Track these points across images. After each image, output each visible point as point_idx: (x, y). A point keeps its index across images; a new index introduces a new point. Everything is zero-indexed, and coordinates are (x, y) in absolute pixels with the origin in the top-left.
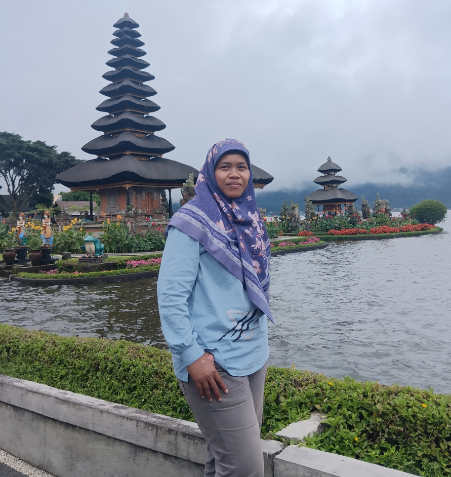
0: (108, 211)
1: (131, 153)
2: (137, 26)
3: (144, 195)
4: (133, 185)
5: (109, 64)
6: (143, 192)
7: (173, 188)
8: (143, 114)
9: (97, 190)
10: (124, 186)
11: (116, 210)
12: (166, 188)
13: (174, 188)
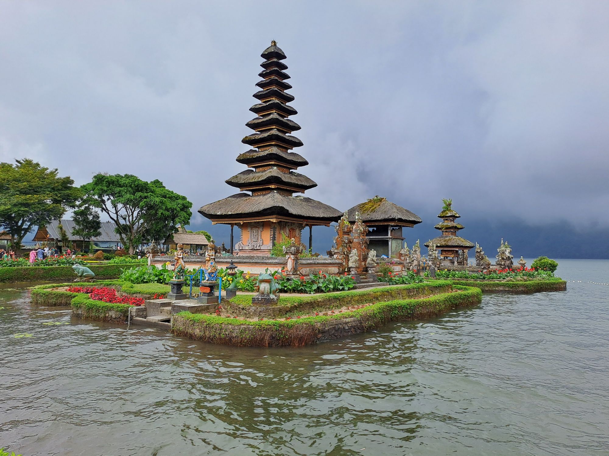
0: (250, 245)
1: (277, 187)
2: (284, 57)
3: (288, 231)
4: (280, 220)
5: (256, 96)
6: (287, 227)
7: (314, 225)
8: (287, 149)
9: (242, 224)
10: (271, 220)
11: (258, 245)
12: (307, 225)
13: (316, 225)
